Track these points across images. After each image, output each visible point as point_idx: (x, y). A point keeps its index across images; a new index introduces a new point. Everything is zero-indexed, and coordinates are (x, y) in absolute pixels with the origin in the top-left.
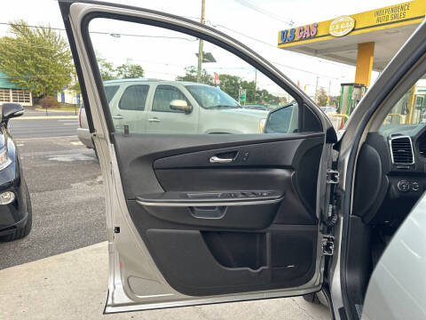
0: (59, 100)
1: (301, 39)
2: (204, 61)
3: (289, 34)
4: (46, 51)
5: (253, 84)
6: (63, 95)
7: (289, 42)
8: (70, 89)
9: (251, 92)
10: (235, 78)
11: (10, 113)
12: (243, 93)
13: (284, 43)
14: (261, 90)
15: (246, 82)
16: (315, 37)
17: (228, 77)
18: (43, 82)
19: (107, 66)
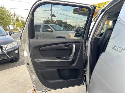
0: (8, 28)
1: (79, 11)
2: (52, 17)
3: (76, 10)
4: (3, 13)
5: (66, 23)
6: (9, 27)
7: (76, 12)
8: (12, 25)
9: (66, 25)
10: (61, 21)
11: (11, 33)
12: (64, 25)
13: (75, 12)
14: (69, 24)
15: (64, 22)
16: (83, 10)
17: (59, 20)
18: (2, 23)
19: (22, 18)
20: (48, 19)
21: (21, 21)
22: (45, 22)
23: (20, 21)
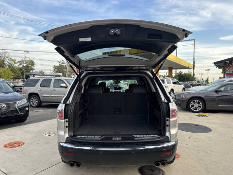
19: (12, 60)
20: (63, 63)
21: (9, 67)
22: (55, 68)
23: (7, 67)
